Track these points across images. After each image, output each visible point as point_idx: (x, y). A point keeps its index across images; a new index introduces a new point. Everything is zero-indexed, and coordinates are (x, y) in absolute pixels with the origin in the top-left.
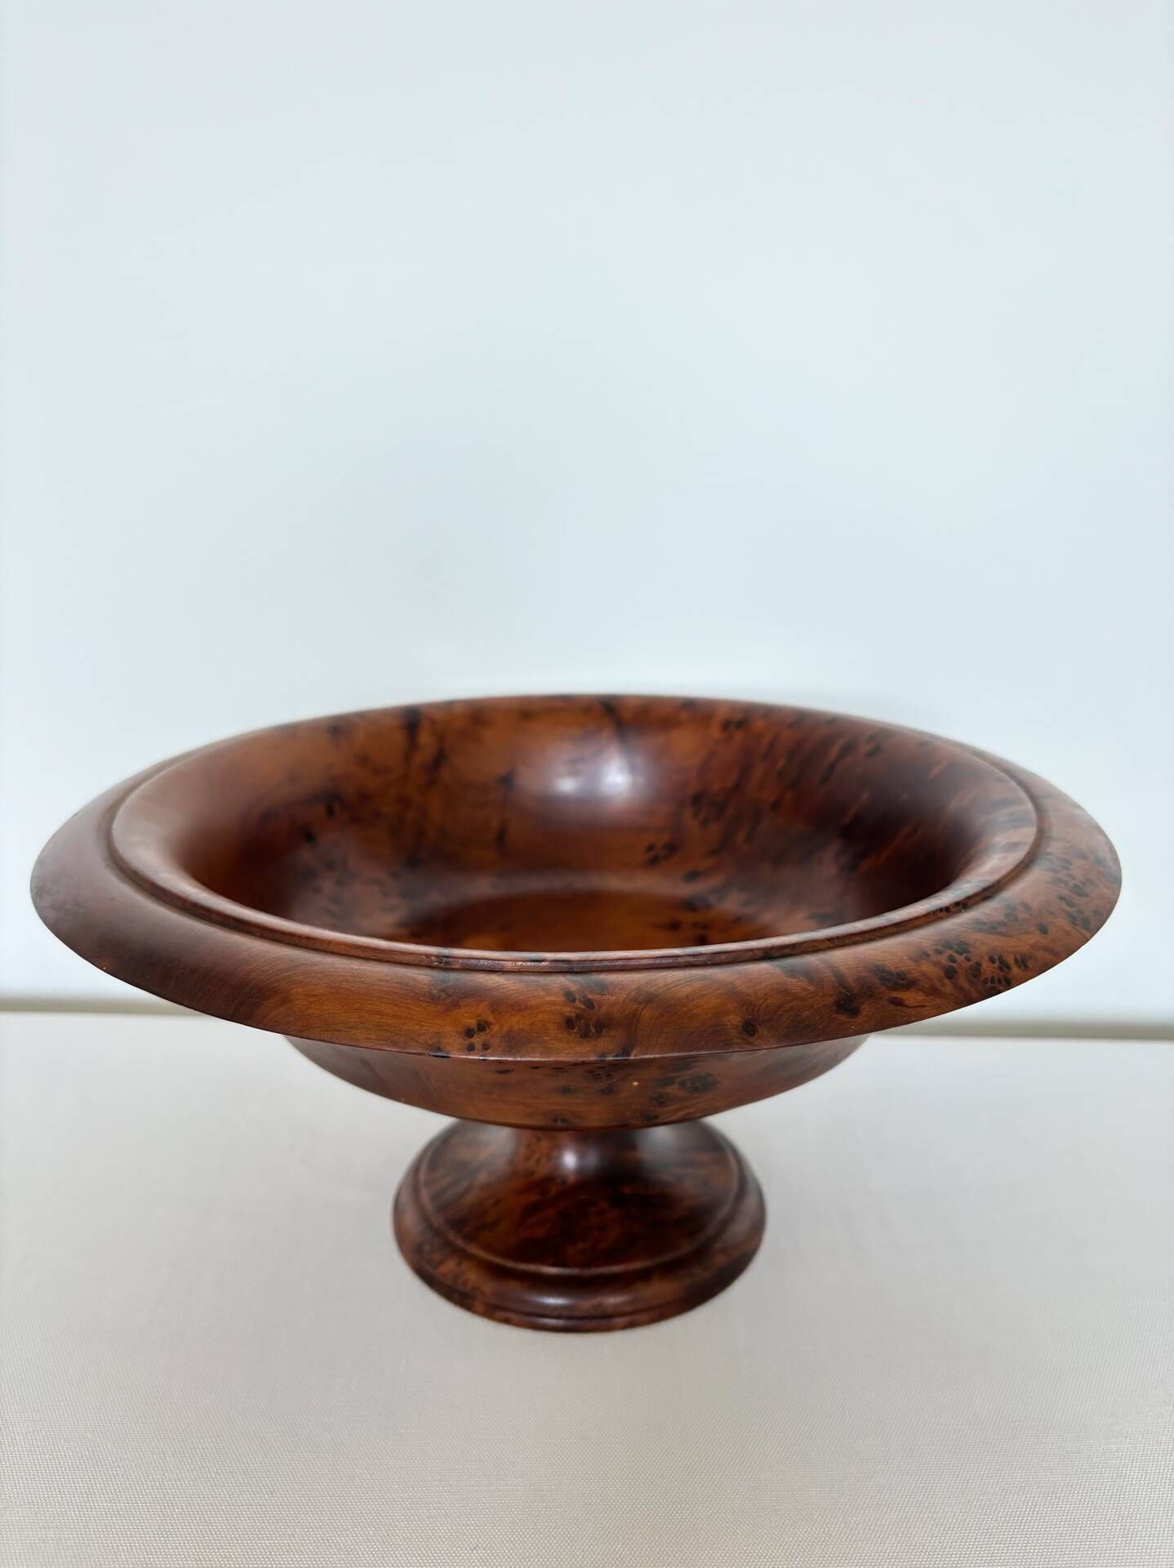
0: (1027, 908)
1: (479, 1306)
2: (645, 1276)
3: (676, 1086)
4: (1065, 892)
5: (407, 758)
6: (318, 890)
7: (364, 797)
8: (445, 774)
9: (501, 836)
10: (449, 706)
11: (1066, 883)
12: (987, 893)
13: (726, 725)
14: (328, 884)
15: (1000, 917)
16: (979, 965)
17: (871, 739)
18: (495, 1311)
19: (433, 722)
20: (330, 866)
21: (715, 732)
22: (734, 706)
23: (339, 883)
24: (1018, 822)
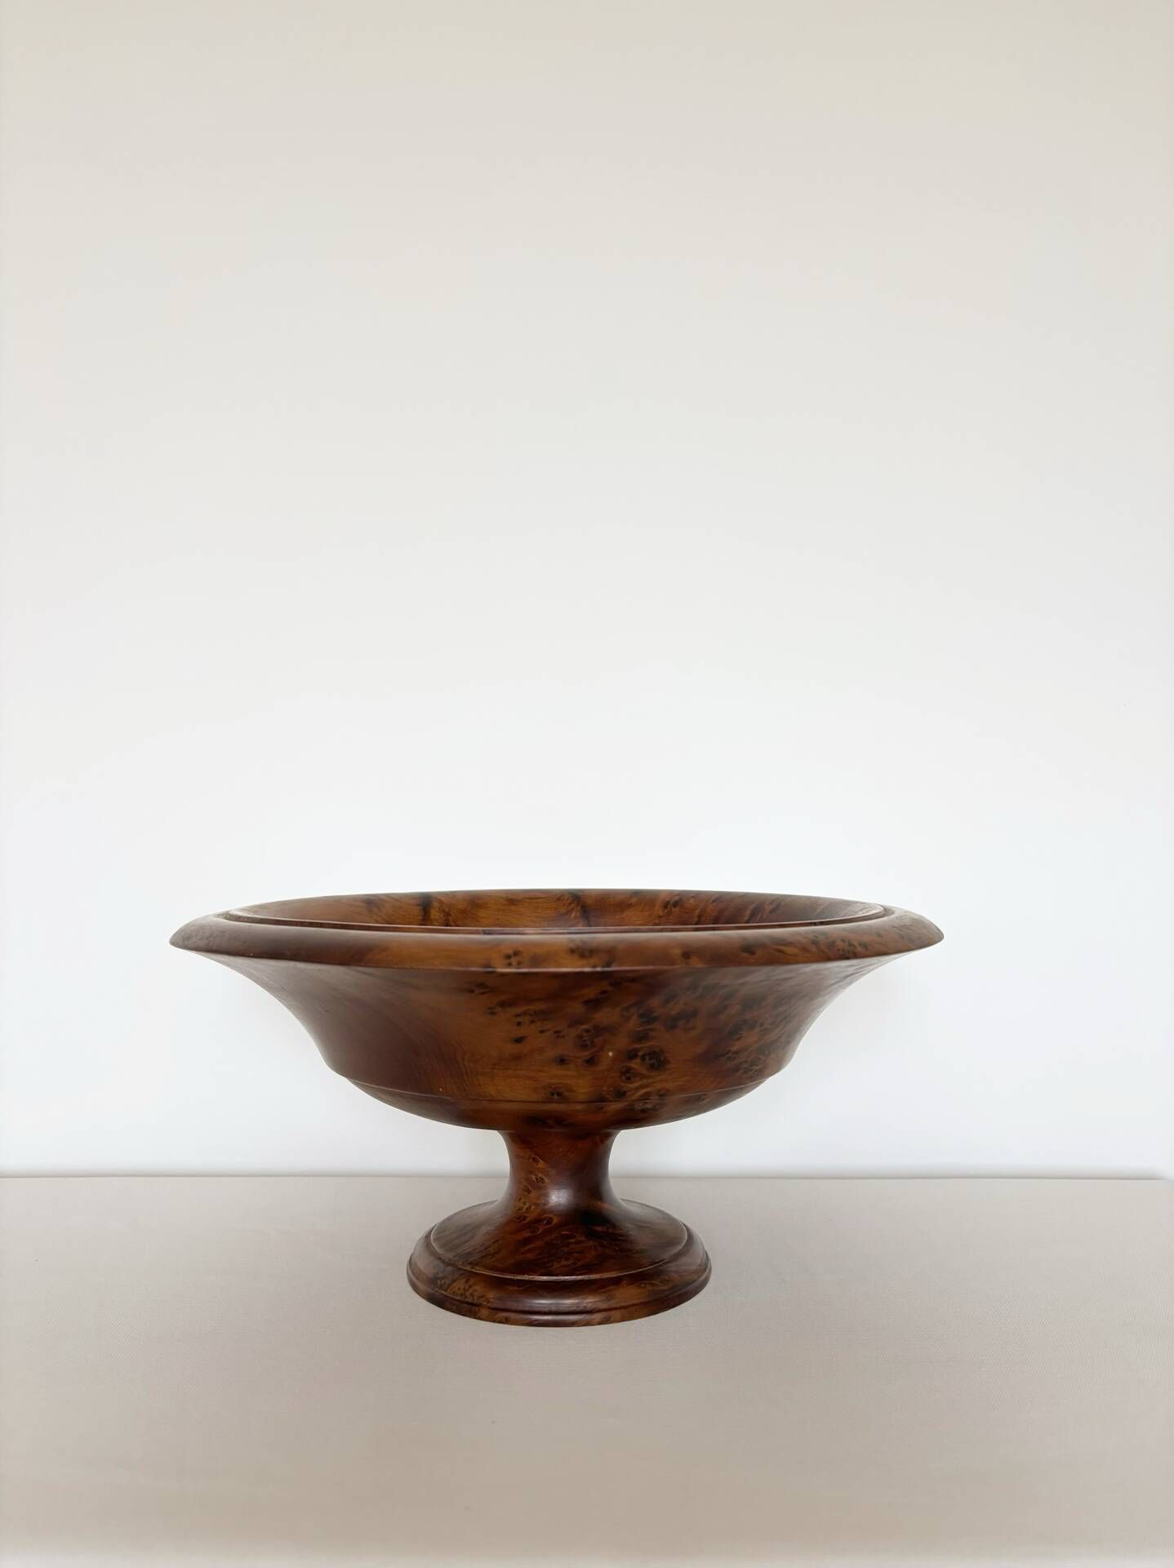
2: (617, 1281)
3: (638, 1060)
10: (452, 895)
13: (666, 905)
17: (772, 902)
19: (441, 902)
21: (658, 909)
22: (671, 893)
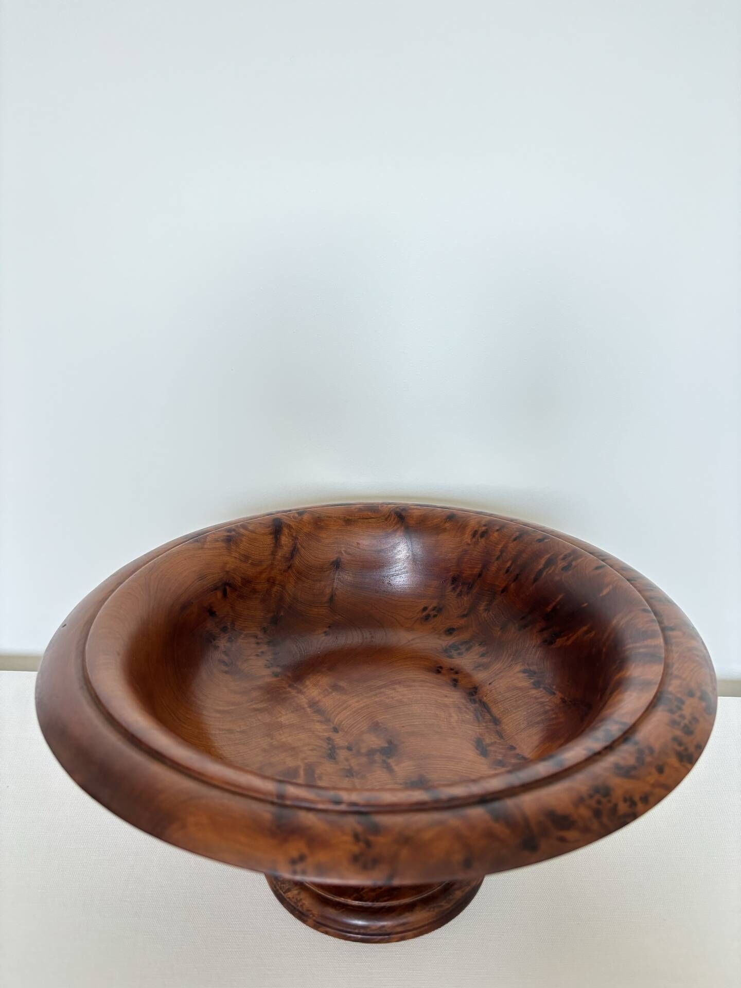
0: (651, 750)
1: (310, 921)
2: (411, 907)
4: (678, 733)
5: (273, 553)
6: (216, 648)
7: (247, 581)
8: (297, 561)
9: (332, 598)
11: (679, 724)
12: (627, 735)
13: (475, 534)
14: (223, 643)
15: (631, 761)
16: (616, 805)
17: (566, 557)
18: (320, 925)
19: (290, 528)
20: (224, 629)
21: (467, 538)
22: (480, 521)
23: (230, 640)
24: (652, 657)
